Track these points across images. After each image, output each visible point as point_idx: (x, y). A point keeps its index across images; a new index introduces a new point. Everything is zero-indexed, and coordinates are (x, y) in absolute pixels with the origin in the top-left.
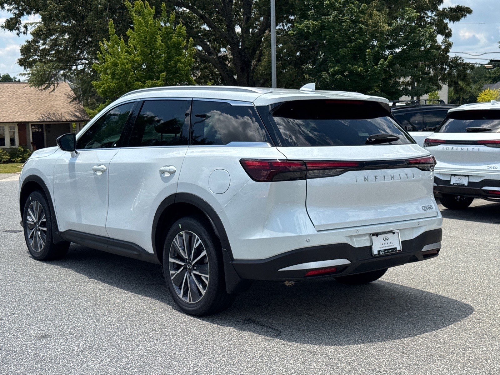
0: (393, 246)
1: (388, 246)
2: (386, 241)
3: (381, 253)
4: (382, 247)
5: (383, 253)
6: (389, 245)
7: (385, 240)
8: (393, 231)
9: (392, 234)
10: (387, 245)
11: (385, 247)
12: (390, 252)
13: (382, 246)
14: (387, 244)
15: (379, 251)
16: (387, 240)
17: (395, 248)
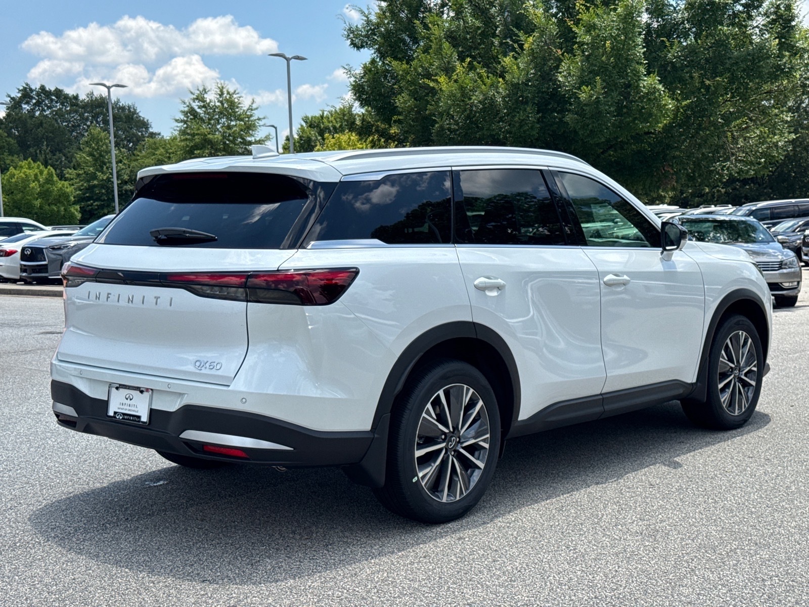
0: (137, 412)
1: (129, 410)
2: (128, 402)
3: (118, 417)
4: (122, 409)
5: (121, 418)
6: (130, 408)
7: (127, 399)
8: (141, 389)
9: (138, 392)
10: (128, 408)
11: (126, 410)
12: (130, 420)
13: (121, 407)
14: (130, 406)
15: (115, 413)
16: (131, 400)
17: (139, 417)
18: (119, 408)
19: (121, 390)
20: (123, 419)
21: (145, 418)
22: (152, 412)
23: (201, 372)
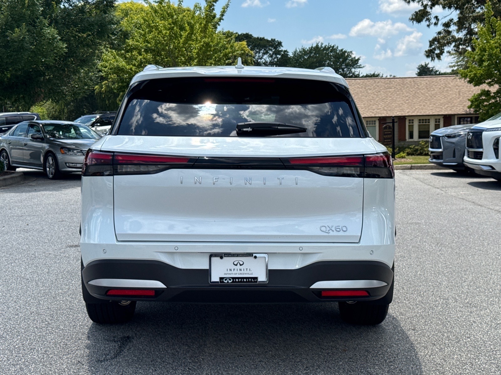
0: (252, 274)
1: (241, 274)
2: (239, 267)
3: (226, 282)
4: (230, 274)
5: (230, 282)
6: (242, 272)
7: (236, 265)
8: (254, 255)
9: (251, 258)
10: (239, 272)
11: (235, 274)
12: (244, 282)
13: (229, 272)
14: (240, 270)
15: (222, 278)
16: (241, 265)
17: (255, 278)
18: (225, 274)
19: (225, 258)
20: (233, 282)
21: (262, 278)
22: (271, 273)
23: (329, 234)
